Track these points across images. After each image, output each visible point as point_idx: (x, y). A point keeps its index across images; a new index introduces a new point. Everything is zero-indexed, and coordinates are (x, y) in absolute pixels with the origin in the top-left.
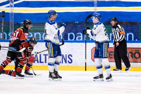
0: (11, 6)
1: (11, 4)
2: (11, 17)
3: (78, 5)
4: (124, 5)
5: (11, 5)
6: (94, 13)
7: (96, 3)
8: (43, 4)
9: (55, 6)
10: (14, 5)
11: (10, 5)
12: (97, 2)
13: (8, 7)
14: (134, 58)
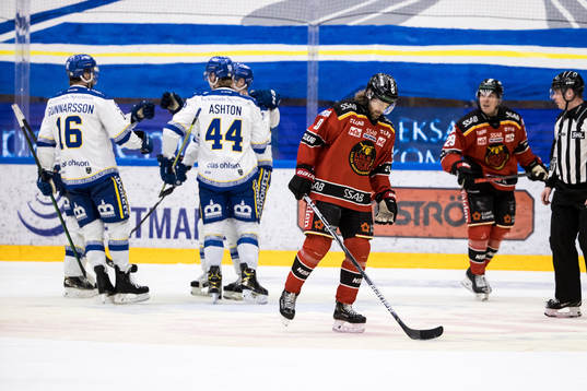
0: (21, 40)
1: (21, 32)
2: (20, 76)
3: (255, 38)
4: (414, 40)
5: (21, 34)
6: (309, 66)
7: (314, 31)
8: (132, 34)
9: (171, 40)
10: (32, 35)
11: (18, 34)
12: (317, 29)
13: (11, 41)
14: (444, 223)
